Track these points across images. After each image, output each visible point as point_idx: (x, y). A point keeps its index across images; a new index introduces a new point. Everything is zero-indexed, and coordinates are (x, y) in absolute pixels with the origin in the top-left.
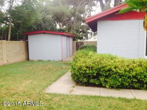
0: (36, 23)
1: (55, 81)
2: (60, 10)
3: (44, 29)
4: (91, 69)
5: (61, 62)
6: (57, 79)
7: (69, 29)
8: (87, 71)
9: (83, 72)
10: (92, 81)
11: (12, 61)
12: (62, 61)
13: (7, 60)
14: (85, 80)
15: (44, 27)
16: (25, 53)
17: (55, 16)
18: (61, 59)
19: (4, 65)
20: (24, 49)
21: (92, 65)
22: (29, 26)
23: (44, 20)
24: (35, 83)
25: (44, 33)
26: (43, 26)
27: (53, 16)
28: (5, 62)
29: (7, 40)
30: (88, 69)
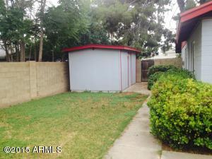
0: (80, 34)
1: (118, 136)
2: (116, 11)
3: (92, 43)
4: (198, 117)
5: (121, 95)
6: (122, 131)
7: (130, 41)
8: (191, 123)
9: (181, 124)
10: (199, 142)
11: (44, 93)
12: (121, 92)
13: (37, 92)
14: (184, 139)
15: (92, 40)
16: (63, 79)
17: (107, 22)
18: (118, 89)
19: (32, 100)
20: (62, 74)
21: (201, 109)
22: (69, 37)
23: (92, 29)
24: (83, 138)
25: (93, 49)
26: (90, 38)
27: (105, 21)
28: (34, 96)
29: (37, 61)
30: (192, 118)
